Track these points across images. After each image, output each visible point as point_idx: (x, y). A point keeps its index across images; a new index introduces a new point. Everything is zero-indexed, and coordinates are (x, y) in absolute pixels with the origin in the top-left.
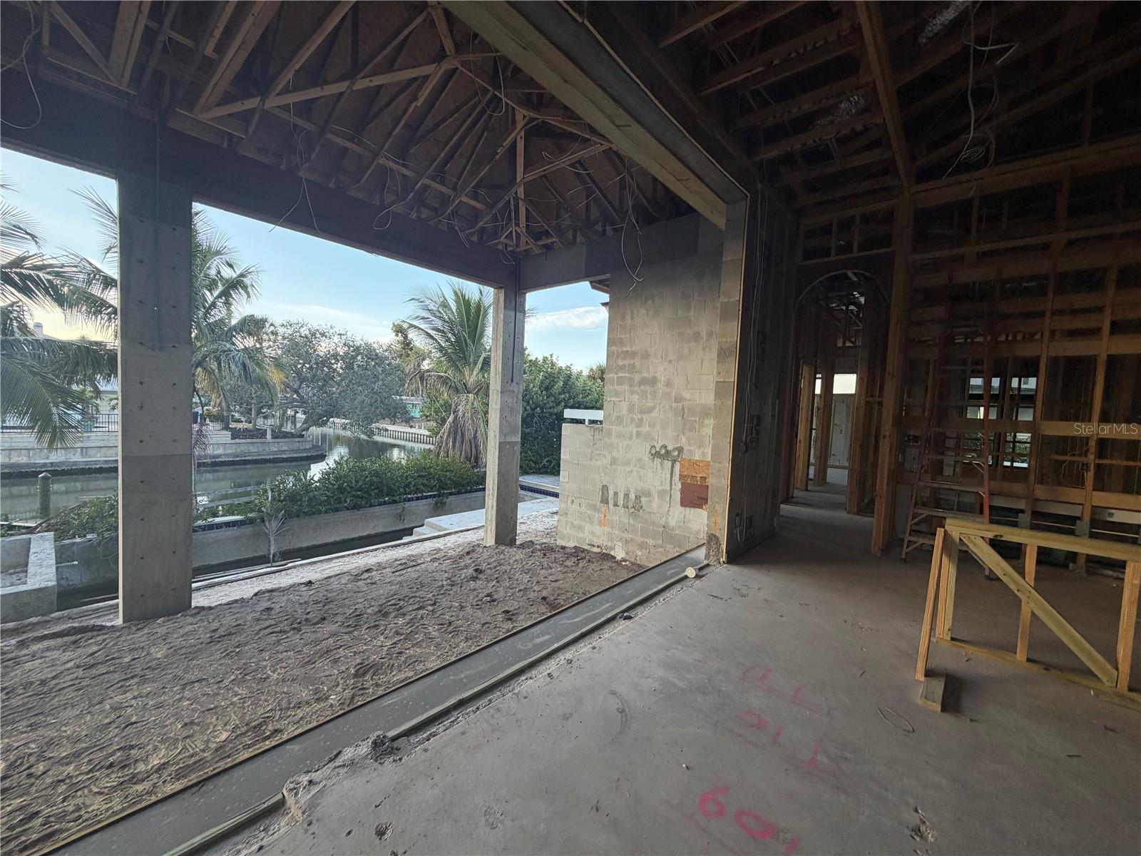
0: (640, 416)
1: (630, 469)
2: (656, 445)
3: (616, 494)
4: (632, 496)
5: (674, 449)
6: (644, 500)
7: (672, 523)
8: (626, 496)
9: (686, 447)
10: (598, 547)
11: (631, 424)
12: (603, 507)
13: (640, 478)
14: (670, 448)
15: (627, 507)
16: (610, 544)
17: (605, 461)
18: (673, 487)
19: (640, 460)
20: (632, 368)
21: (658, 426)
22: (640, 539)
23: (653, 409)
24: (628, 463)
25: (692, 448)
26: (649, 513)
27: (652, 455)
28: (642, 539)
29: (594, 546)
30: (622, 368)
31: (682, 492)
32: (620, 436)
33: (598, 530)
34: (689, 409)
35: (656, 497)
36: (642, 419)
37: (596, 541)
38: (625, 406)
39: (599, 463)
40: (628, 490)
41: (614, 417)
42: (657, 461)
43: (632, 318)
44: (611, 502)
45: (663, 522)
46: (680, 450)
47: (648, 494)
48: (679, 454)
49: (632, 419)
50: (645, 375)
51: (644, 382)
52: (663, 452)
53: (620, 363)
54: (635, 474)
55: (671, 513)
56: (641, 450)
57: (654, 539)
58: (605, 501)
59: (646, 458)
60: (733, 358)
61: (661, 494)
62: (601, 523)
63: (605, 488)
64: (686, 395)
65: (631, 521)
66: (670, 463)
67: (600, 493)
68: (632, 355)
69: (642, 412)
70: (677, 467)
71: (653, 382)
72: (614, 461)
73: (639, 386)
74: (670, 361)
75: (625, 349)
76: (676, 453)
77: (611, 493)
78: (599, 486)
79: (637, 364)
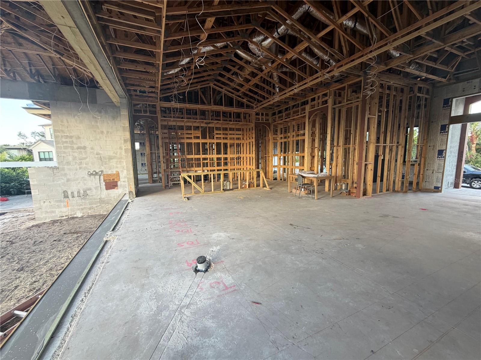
0: (80, 161)
1: (78, 182)
2: (90, 171)
3: (72, 193)
4: (82, 192)
5: (99, 171)
6: (88, 192)
7: (103, 196)
8: (79, 192)
9: (104, 170)
10: (66, 216)
11: (76, 164)
12: (66, 200)
13: (85, 184)
14: (97, 171)
15: (80, 196)
16: (73, 213)
17: (62, 181)
18: (101, 184)
19: (83, 177)
20: (72, 142)
21: (90, 164)
22: (89, 206)
23: (85, 158)
24: (77, 179)
25: (107, 170)
26: (92, 196)
27: (89, 175)
28: (90, 206)
29: (63, 217)
30: (66, 142)
31: (106, 185)
32: (70, 169)
33: (64, 209)
34: (103, 157)
35: (94, 189)
36: (81, 162)
37: (64, 214)
38: (70, 158)
39: (59, 182)
40: (79, 190)
41: (64, 163)
42: (92, 177)
43: (68, 122)
44: (70, 196)
45: (99, 197)
46: (102, 171)
47: (90, 189)
48: (102, 173)
49: (76, 163)
50: (79, 145)
51: (78, 148)
52: (94, 173)
53: (64, 140)
54: (82, 183)
55: (102, 194)
56: (84, 174)
57: (95, 204)
58: (66, 196)
59: (86, 177)
61: (96, 188)
62: (65, 206)
63: (65, 192)
64: (101, 152)
65: (83, 201)
66: (98, 177)
67: (63, 194)
68: (71, 137)
69: (80, 160)
70: (102, 177)
71: (85, 148)
72: (68, 180)
73: (77, 150)
74: (92, 141)
75: (65, 134)
76: (100, 173)
77: (69, 193)
78: (61, 191)
79: (75, 141)
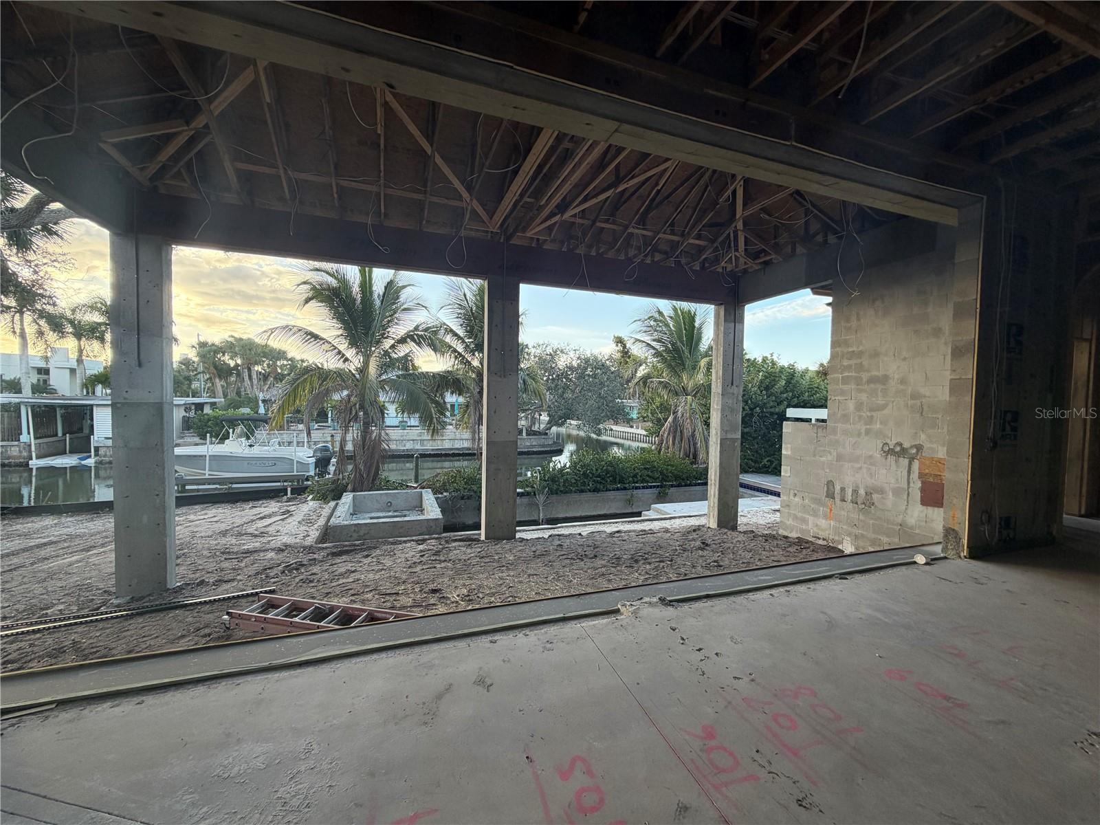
0: (869, 414)
1: (859, 466)
2: (889, 442)
3: (843, 489)
4: (862, 492)
5: (911, 447)
6: (875, 496)
7: (911, 521)
8: (855, 492)
9: (927, 445)
10: (824, 539)
11: (860, 421)
12: (829, 502)
13: (871, 476)
14: (906, 445)
15: (857, 503)
16: (837, 538)
17: (830, 458)
18: (911, 485)
19: (871, 457)
20: (860, 368)
21: (891, 424)
22: (871, 535)
23: (884, 407)
24: (857, 459)
25: (934, 446)
26: (883, 510)
27: (885, 452)
28: (873, 536)
29: (819, 539)
30: (849, 368)
31: (923, 490)
32: (845, 432)
33: (823, 523)
34: (929, 407)
35: (891, 494)
36: (872, 416)
37: (822, 534)
38: (851, 405)
39: (823, 459)
40: (858, 487)
41: (839, 415)
42: (891, 459)
43: (858, 319)
44: (838, 497)
45: (899, 519)
46: (919, 448)
47: (881, 491)
48: (918, 451)
49: (860, 417)
50: (875, 373)
51: (872, 380)
52: (898, 449)
53: (846, 363)
54: (865, 470)
55: (909, 512)
56: (872, 447)
57: (888, 536)
58: (830, 495)
59: (878, 455)
60: (970, 355)
61: (897, 492)
62: (825, 517)
63: (830, 484)
64: (925, 391)
65: (862, 517)
66: (906, 461)
67: (826, 489)
68: (860, 354)
69: (871, 410)
70: (916, 465)
71: (884, 379)
72: (840, 458)
73: (868, 385)
74: (905, 359)
75: (850, 350)
76: (914, 451)
77: (838, 488)
78: (824, 481)
79: (865, 363)
